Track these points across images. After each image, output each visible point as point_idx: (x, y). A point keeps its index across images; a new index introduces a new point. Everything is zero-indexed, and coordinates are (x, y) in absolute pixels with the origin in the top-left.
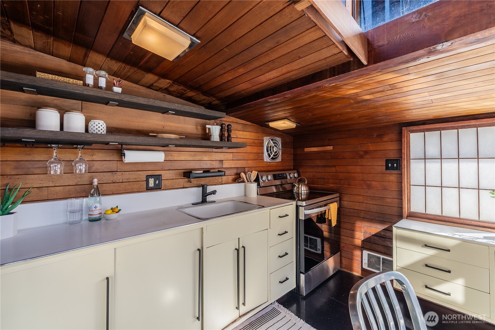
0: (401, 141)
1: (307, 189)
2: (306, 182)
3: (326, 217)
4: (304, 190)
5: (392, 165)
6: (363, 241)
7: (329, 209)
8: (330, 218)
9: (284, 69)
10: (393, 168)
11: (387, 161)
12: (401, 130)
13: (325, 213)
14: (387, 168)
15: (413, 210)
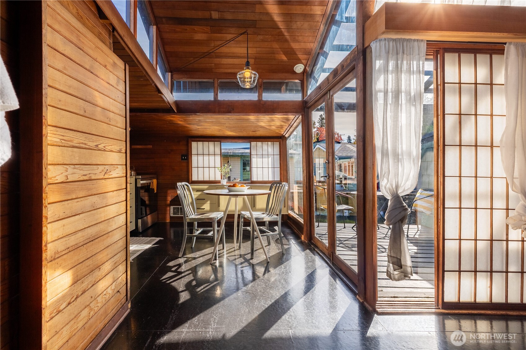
0: (188, 145)
1: (135, 173)
2: (134, 169)
3: (151, 188)
4: (133, 174)
5: (184, 158)
6: (170, 201)
7: (153, 182)
8: (153, 188)
9: (142, 104)
10: (184, 159)
11: (182, 156)
12: (188, 140)
13: (150, 185)
14: (182, 159)
15: (193, 180)
